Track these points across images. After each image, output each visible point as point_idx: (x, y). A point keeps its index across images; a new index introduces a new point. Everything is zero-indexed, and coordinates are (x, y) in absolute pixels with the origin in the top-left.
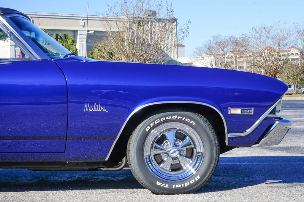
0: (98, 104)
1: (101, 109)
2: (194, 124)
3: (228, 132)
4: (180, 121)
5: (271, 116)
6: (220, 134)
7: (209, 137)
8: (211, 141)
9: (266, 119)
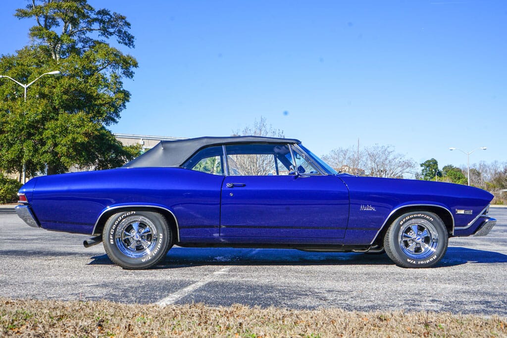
0: (369, 205)
1: (372, 209)
2: (432, 220)
3: (455, 226)
4: (423, 218)
5: (484, 215)
6: (449, 227)
7: (442, 229)
8: (443, 232)
9: (480, 217)
